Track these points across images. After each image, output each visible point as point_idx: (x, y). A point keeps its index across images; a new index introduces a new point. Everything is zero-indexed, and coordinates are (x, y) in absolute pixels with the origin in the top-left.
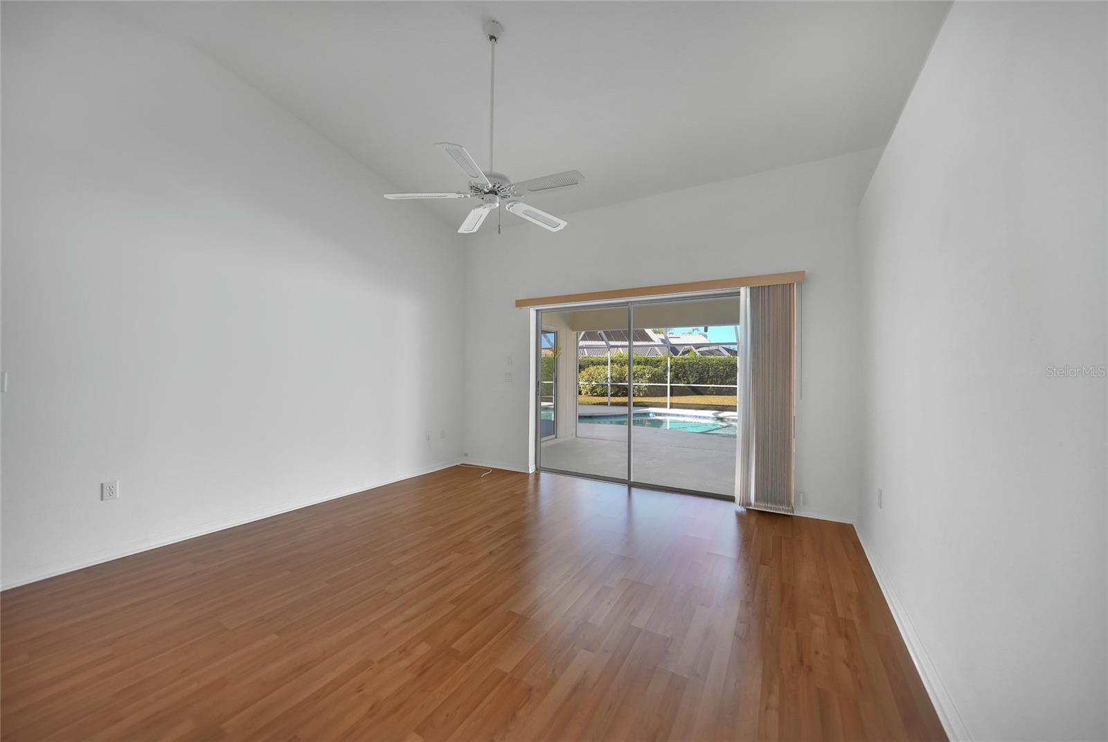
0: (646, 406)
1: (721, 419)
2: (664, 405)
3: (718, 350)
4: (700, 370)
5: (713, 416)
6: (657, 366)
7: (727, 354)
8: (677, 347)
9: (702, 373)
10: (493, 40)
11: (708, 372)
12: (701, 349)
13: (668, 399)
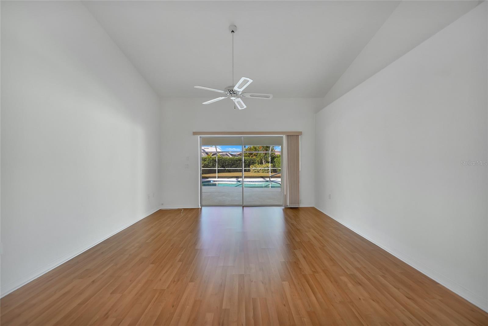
0: (207, 178)
1: (239, 181)
2: (215, 177)
3: (227, 154)
4: (222, 162)
5: (236, 180)
6: (205, 161)
7: (231, 156)
8: (208, 153)
9: (223, 164)
10: (233, 32)
11: (225, 163)
12: (220, 154)
13: (217, 175)
